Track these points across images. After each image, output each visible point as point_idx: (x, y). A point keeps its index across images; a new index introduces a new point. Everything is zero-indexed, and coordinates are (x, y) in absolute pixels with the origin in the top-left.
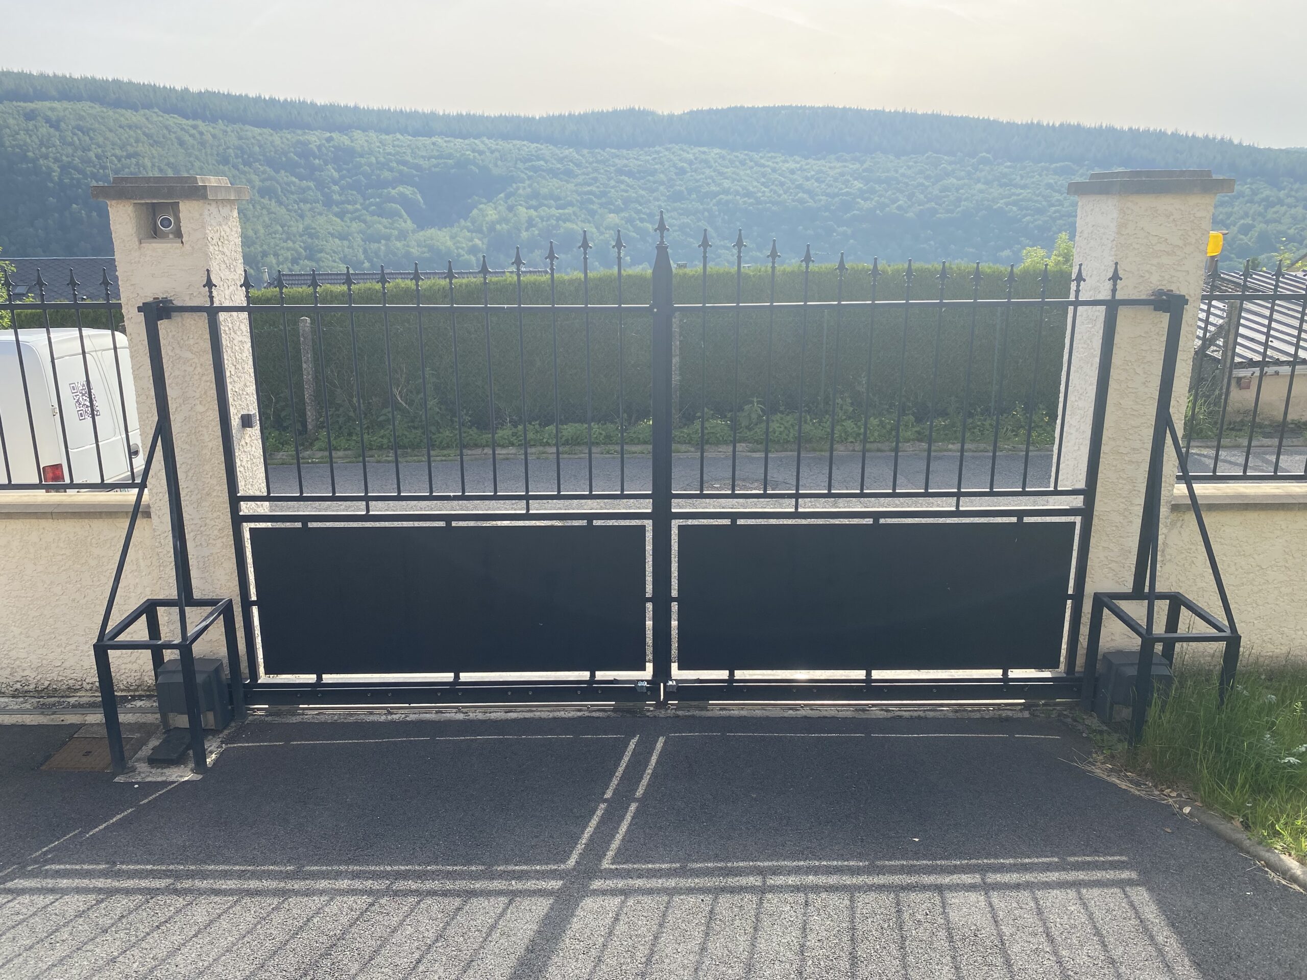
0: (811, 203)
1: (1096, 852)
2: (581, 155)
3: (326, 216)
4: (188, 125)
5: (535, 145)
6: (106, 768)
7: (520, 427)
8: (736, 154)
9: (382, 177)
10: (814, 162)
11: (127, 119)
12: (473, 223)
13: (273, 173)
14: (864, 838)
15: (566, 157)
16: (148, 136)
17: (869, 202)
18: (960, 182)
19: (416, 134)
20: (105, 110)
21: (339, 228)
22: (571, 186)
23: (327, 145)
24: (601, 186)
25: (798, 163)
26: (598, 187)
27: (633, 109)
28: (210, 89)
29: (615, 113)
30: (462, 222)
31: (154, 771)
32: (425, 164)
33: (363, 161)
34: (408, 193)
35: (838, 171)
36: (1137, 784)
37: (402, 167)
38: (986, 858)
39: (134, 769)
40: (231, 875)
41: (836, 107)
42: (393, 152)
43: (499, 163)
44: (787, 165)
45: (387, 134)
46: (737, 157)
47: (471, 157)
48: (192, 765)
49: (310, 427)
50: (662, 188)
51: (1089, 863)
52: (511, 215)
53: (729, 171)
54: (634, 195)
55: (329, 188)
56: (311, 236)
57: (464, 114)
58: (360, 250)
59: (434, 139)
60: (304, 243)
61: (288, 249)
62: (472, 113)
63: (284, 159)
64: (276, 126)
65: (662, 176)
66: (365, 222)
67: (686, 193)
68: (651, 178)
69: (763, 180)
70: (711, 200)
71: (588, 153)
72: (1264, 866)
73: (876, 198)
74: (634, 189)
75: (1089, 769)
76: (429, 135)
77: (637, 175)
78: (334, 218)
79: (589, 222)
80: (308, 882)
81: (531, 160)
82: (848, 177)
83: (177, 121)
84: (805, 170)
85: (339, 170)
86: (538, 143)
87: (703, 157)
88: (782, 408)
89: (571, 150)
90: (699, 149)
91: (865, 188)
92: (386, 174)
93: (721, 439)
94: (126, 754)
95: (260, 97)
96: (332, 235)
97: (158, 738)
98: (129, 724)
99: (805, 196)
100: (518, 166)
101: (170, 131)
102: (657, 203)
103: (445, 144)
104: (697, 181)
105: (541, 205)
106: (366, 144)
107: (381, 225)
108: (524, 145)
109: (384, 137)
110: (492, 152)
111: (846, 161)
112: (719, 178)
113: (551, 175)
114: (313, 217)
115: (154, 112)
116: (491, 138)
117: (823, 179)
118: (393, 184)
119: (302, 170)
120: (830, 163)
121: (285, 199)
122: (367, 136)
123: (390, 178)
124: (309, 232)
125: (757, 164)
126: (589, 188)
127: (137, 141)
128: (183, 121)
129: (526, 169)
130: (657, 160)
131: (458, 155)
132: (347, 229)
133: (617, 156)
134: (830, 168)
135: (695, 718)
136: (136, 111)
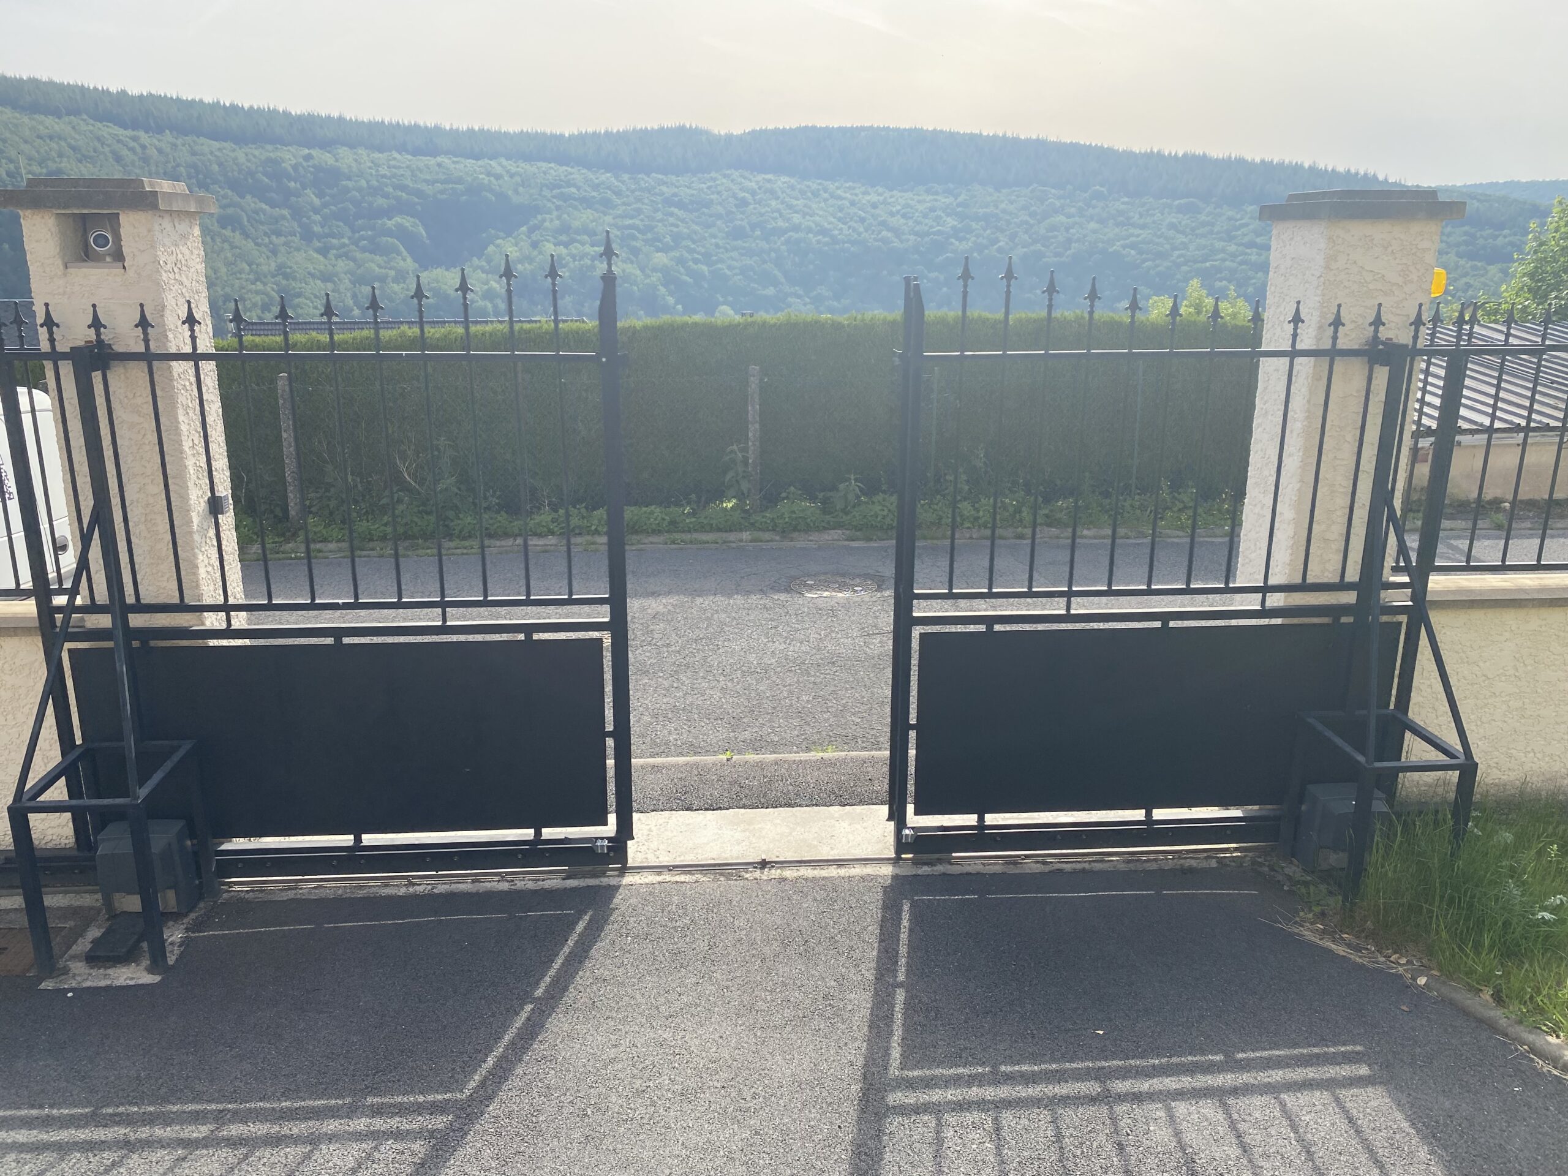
0: (896, 244)
1: (1323, 1041)
2: (620, 181)
3: (305, 252)
4: (127, 136)
5: (565, 168)
6: (28, 970)
7: (561, 512)
8: (808, 183)
9: (375, 205)
10: (899, 194)
11: (47, 128)
12: (489, 262)
13: (237, 199)
14: (1035, 1032)
15: (603, 183)
16: (74, 149)
17: (964, 242)
18: (1071, 220)
19: (417, 152)
20: (17, 115)
21: (322, 267)
22: (609, 219)
23: (305, 164)
24: (646, 219)
25: (880, 195)
26: (642, 220)
27: (684, 126)
28: (154, 92)
29: (662, 130)
30: (475, 260)
31: (94, 972)
32: (428, 189)
33: (350, 184)
34: (407, 224)
35: (929, 205)
36: (1357, 949)
37: (400, 193)
38: (1190, 1054)
39: (66, 971)
40: (203, 1117)
41: (925, 128)
42: (389, 174)
43: (521, 189)
44: (868, 198)
45: (381, 151)
46: (809, 187)
47: (486, 181)
48: (146, 962)
49: (292, 513)
50: (719, 223)
51: (1317, 1056)
52: (535, 253)
53: (801, 202)
54: (685, 230)
55: (309, 218)
56: (286, 277)
57: (477, 128)
58: (349, 295)
59: (439, 159)
60: (277, 285)
61: (257, 292)
62: (485, 128)
63: (250, 181)
64: (240, 139)
65: (719, 207)
66: (354, 260)
67: (748, 228)
68: (706, 210)
69: (840, 214)
70: (779, 238)
71: (630, 179)
72: (1528, 1052)
73: (973, 239)
74: (687, 223)
75: (1296, 931)
76: (434, 153)
77: (690, 207)
78: (315, 255)
79: (632, 262)
80: (311, 1123)
81: (560, 187)
82: (940, 213)
83: (110, 130)
84: (889, 204)
85: (320, 195)
86: (568, 166)
87: (768, 186)
88: (884, 487)
89: (608, 175)
90: (763, 176)
91: (959, 226)
92: (381, 201)
93: (812, 525)
94: (56, 951)
95: (218, 102)
96: (313, 276)
97: (99, 927)
98: (59, 908)
99: (890, 235)
100: (544, 193)
101: (103, 144)
102: (713, 241)
103: (454, 166)
104: (762, 215)
105: (573, 241)
106: (354, 165)
107: (374, 264)
108: (551, 168)
109: (376, 155)
110: (512, 176)
111: (937, 193)
112: (788, 211)
113: (584, 205)
114: (289, 253)
115: (83, 120)
116: (511, 160)
117: (911, 215)
118: (388, 213)
119: (274, 195)
120: (919, 195)
121: (253, 230)
122: (355, 154)
123: (386, 206)
124: (282, 271)
125: (832, 196)
126: (631, 222)
127: (61, 155)
128: (120, 132)
129: (554, 197)
130: (712, 189)
131: (469, 179)
132: (330, 268)
133: (665, 183)
134: (919, 202)
135: (806, 879)
136: (59, 118)
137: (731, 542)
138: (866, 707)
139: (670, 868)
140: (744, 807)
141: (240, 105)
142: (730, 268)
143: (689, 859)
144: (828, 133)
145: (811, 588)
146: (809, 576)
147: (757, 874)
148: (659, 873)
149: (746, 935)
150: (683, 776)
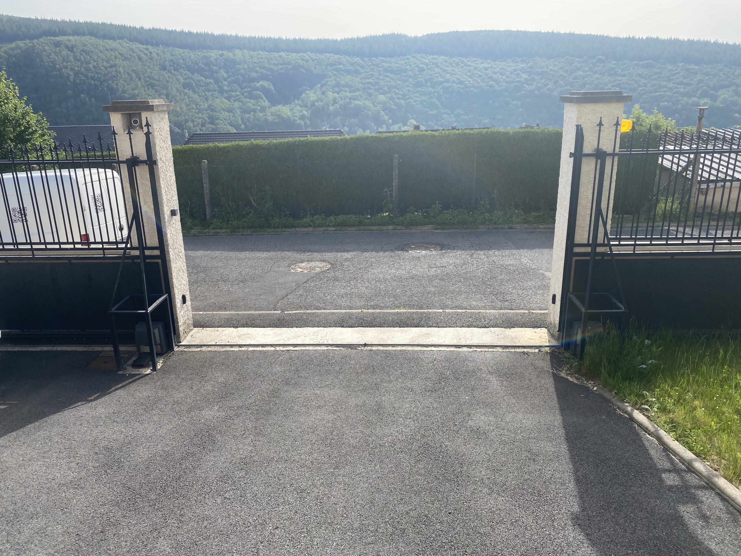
0: (497, 87)
2: (364, 61)
3: (220, 99)
4: (143, 48)
5: (338, 56)
6: (114, 368)
7: (315, 217)
8: (454, 59)
9: (251, 76)
10: (499, 63)
11: (110, 46)
12: (303, 101)
13: (190, 75)
15: (355, 62)
16: (121, 54)
17: (531, 86)
18: (586, 73)
19: (270, 51)
20: (97, 40)
21: (228, 106)
22: (358, 79)
23: (220, 58)
24: (375, 79)
25: (489, 64)
26: (373, 80)
27: (394, 34)
28: (155, 27)
29: (384, 36)
30: (296, 101)
31: (134, 369)
32: (275, 68)
33: (240, 67)
34: (266, 85)
35: (513, 68)
36: (578, 379)
37: (262, 70)
39: (125, 369)
41: (512, 30)
42: (257, 62)
43: (317, 67)
44: (483, 65)
45: (254, 51)
46: (454, 61)
47: (301, 64)
48: (150, 367)
49: (208, 217)
50: (410, 80)
52: (324, 97)
53: (449, 69)
54: (394, 84)
55: (222, 83)
56: (212, 110)
57: (297, 38)
58: (239, 118)
59: (280, 54)
60: (208, 114)
61: (199, 118)
62: (302, 38)
63: (196, 67)
64: (192, 48)
65: (410, 72)
66: (242, 102)
67: (424, 82)
68: (404, 74)
69: (469, 74)
70: (439, 86)
71: (368, 60)
72: (616, 408)
73: (535, 84)
74: (395, 80)
75: (559, 373)
76: (278, 50)
77: (396, 72)
78: (225, 100)
79: (368, 100)
81: (335, 65)
82: (519, 72)
83: (137, 46)
84: (494, 68)
85: (227, 72)
87: (434, 61)
88: (452, 206)
89: (358, 58)
90: (432, 56)
91: (528, 78)
92: (254, 75)
93: (419, 223)
94: (122, 363)
95: (183, 31)
96: (224, 110)
97: (136, 356)
99: (494, 83)
100: (328, 68)
101: (133, 52)
102: (407, 88)
103: (287, 57)
104: (431, 75)
105: (341, 91)
106: (242, 57)
107: (251, 104)
108: (331, 56)
109: (252, 53)
110: (313, 61)
111: (517, 62)
112: (444, 73)
113: (347, 73)
114: (213, 99)
115: (125, 41)
116: (313, 53)
117: (504, 73)
118: (257, 80)
119: (207, 73)
120: (508, 63)
121: (197, 89)
122: (242, 52)
123: (256, 76)
124: (211, 108)
125: (465, 65)
126: (368, 80)
127: (116, 58)
128: (141, 46)
129: (332, 70)
130: (407, 64)
131: (294, 63)
132: (232, 106)
133: (384, 62)
134: (509, 66)
135: (380, 350)
136: (115, 40)
137: (384, 230)
138: (421, 294)
139: (331, 345)
140: (363, 327)
141: (192, 32)
142: (415, 101)
143: (338, 343)
144: (464, 34)
145: (412, 249)
146: (413, 244)
147: (363, 348)
148: (327, 347)
149: (353, 366)
150: (343, 316)
